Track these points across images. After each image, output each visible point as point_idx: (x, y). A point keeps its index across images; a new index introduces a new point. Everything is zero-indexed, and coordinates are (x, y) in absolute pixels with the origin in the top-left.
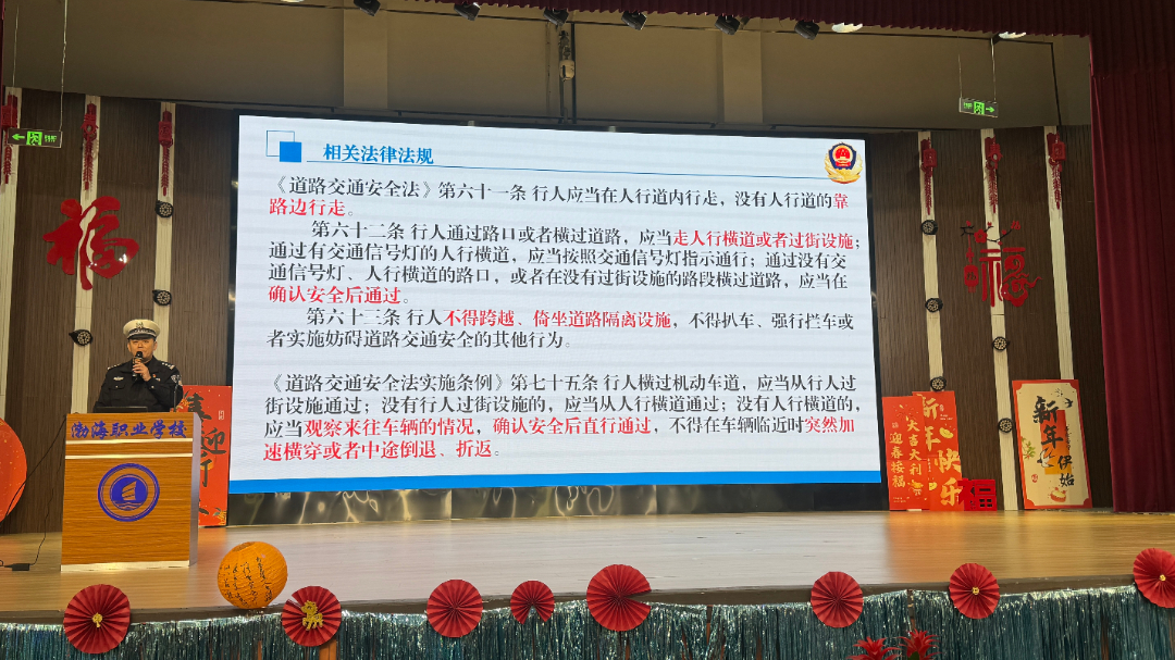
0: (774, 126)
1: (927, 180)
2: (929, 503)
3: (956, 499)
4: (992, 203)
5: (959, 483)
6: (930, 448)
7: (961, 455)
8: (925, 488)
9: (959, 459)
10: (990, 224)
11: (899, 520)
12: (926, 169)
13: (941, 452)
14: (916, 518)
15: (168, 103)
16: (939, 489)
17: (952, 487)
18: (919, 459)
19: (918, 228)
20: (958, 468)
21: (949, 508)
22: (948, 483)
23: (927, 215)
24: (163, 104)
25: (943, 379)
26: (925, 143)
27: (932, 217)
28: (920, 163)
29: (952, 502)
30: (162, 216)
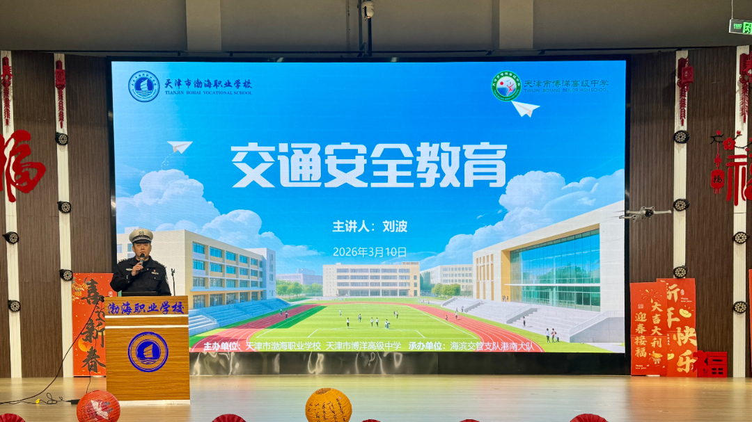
0: (543, 51)
1: (682, 95)
2: (667, 370)
3: (691, 367)
4: (743, 114)
5: (694, 355)
6: (670, 326)
7: (697, 331)
8: (664, 359)
9: (695, 335)
10: (739, 133)
11: (639, 383)
12: (681, 85)
13: (679, 329)
14: (654, 382)
15: (59, 55)
16: (676, 359)
17: (688, 358)
18: (660, 334)
19: (670, 137)
20: (694, 342)
21: (684, 375)
22: (685, 354)
23: (680, 126)
24: (55, 55)
25: (686, 268)
26: (682, 61)
27: (685, 128)
28: (677, 79)
29: (687, 370)
30: (60, 144)
